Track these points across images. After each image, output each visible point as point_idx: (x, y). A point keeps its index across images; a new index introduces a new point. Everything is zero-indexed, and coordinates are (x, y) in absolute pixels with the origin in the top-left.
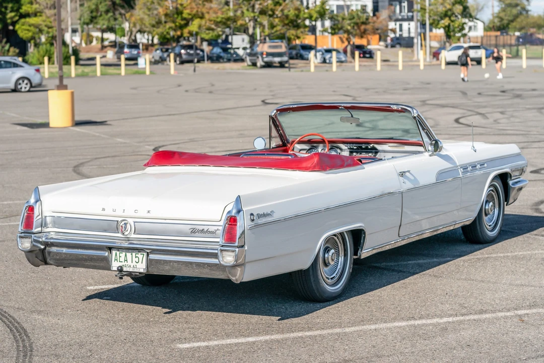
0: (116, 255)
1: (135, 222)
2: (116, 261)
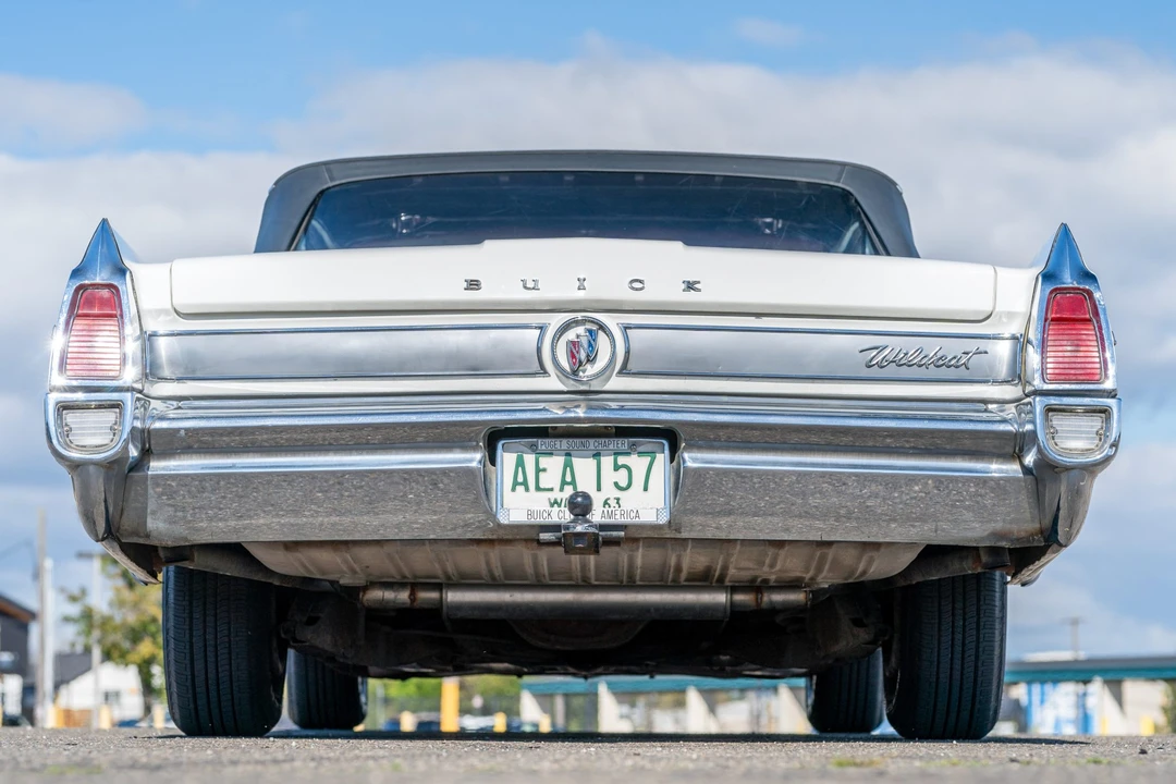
0: (520, 463)
1: (626, 328)
2: (520, 489)
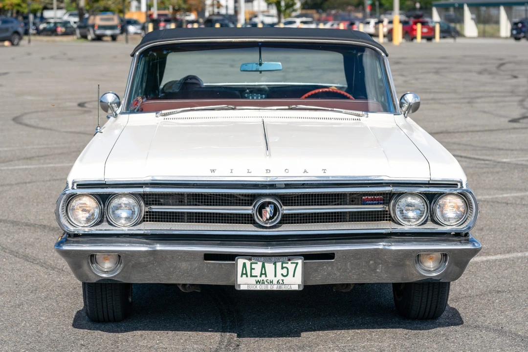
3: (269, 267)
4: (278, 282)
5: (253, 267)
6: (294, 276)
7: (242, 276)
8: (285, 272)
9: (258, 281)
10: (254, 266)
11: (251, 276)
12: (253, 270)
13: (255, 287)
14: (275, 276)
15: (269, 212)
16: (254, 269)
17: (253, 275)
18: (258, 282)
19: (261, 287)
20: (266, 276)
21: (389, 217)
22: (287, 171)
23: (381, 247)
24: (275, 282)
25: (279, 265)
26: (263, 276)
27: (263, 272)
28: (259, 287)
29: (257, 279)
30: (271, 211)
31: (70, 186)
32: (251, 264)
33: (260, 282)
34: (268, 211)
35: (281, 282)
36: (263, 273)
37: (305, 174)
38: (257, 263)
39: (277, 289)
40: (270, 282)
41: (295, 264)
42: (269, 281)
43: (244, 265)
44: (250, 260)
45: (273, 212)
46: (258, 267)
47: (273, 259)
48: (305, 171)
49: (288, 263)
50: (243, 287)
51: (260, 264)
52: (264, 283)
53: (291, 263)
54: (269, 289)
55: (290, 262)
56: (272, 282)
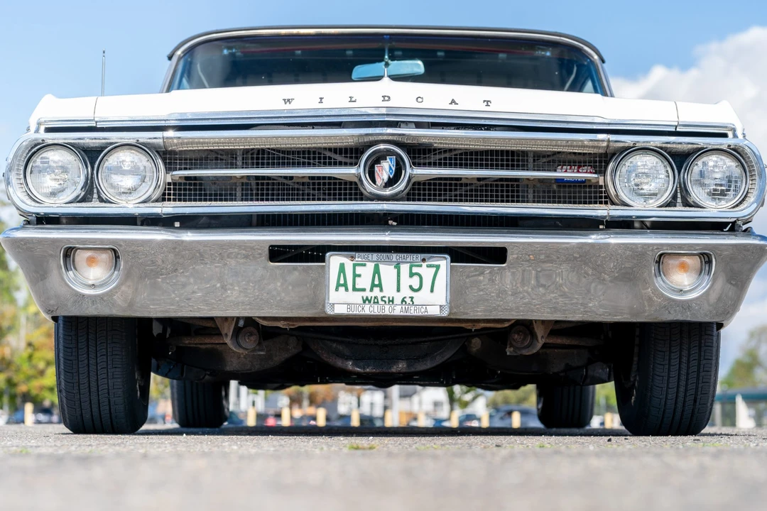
3: (388, 272)
4: (403, 300)
5: (357, 273)
6: (432, 291)
7: (337, 289)
8: (415, 282)
9: (367, 298)
10: (359, 270)
11: (355, 289)
12: (357, 279)
13: (360, 309)
14: (398, 290)
15: (388, 170)
16: (359, 276)
17: (357, 287)
18: (366, 300)
19: (371, 309)
20: (381, 290)
21: (606, 197)
22: (420, 100)
23: (590, 241)
24: (398, 300)
25: (405, 268)
26: (376, 290)
27: (377, 282)
28: (368, 310)
29: (365, 294)
30: (390, 168)
31: (33, 129)
32: (355, 266)
33: (370, 302)
34: (385, 170)
35: (408, 300)
36: (377, 284)
37: (453, 107)
38: (365, 265)
39: (402, 314)
40: (389, 301)
41: (435, 269)
42: (386, 299)
43: (342, 266)
44: (353, 258)
45: (394, 169)
46: (366, 272)
47: (394, 256)
48: (453, 102)
49: (421, 266)
50: (340, 310)
51: (371, 266)
52: (378, 302)
53: (428, 266)
54: (387, 312)
55: (424, 265)
56: (393, 301)
